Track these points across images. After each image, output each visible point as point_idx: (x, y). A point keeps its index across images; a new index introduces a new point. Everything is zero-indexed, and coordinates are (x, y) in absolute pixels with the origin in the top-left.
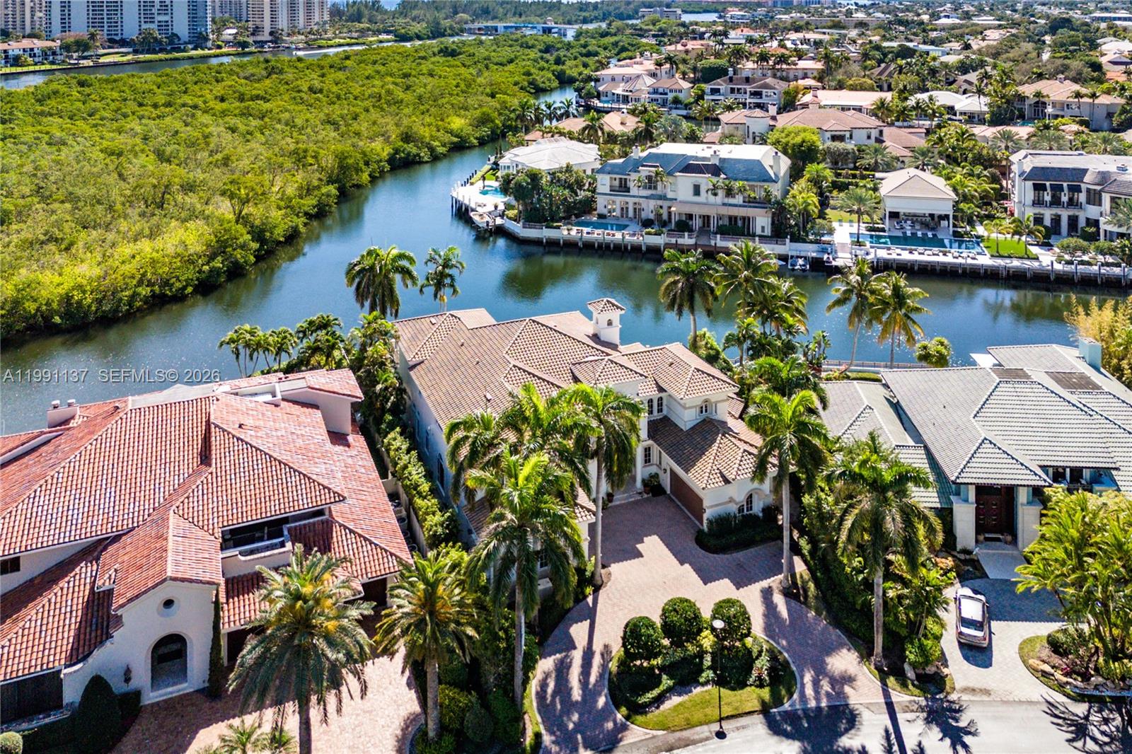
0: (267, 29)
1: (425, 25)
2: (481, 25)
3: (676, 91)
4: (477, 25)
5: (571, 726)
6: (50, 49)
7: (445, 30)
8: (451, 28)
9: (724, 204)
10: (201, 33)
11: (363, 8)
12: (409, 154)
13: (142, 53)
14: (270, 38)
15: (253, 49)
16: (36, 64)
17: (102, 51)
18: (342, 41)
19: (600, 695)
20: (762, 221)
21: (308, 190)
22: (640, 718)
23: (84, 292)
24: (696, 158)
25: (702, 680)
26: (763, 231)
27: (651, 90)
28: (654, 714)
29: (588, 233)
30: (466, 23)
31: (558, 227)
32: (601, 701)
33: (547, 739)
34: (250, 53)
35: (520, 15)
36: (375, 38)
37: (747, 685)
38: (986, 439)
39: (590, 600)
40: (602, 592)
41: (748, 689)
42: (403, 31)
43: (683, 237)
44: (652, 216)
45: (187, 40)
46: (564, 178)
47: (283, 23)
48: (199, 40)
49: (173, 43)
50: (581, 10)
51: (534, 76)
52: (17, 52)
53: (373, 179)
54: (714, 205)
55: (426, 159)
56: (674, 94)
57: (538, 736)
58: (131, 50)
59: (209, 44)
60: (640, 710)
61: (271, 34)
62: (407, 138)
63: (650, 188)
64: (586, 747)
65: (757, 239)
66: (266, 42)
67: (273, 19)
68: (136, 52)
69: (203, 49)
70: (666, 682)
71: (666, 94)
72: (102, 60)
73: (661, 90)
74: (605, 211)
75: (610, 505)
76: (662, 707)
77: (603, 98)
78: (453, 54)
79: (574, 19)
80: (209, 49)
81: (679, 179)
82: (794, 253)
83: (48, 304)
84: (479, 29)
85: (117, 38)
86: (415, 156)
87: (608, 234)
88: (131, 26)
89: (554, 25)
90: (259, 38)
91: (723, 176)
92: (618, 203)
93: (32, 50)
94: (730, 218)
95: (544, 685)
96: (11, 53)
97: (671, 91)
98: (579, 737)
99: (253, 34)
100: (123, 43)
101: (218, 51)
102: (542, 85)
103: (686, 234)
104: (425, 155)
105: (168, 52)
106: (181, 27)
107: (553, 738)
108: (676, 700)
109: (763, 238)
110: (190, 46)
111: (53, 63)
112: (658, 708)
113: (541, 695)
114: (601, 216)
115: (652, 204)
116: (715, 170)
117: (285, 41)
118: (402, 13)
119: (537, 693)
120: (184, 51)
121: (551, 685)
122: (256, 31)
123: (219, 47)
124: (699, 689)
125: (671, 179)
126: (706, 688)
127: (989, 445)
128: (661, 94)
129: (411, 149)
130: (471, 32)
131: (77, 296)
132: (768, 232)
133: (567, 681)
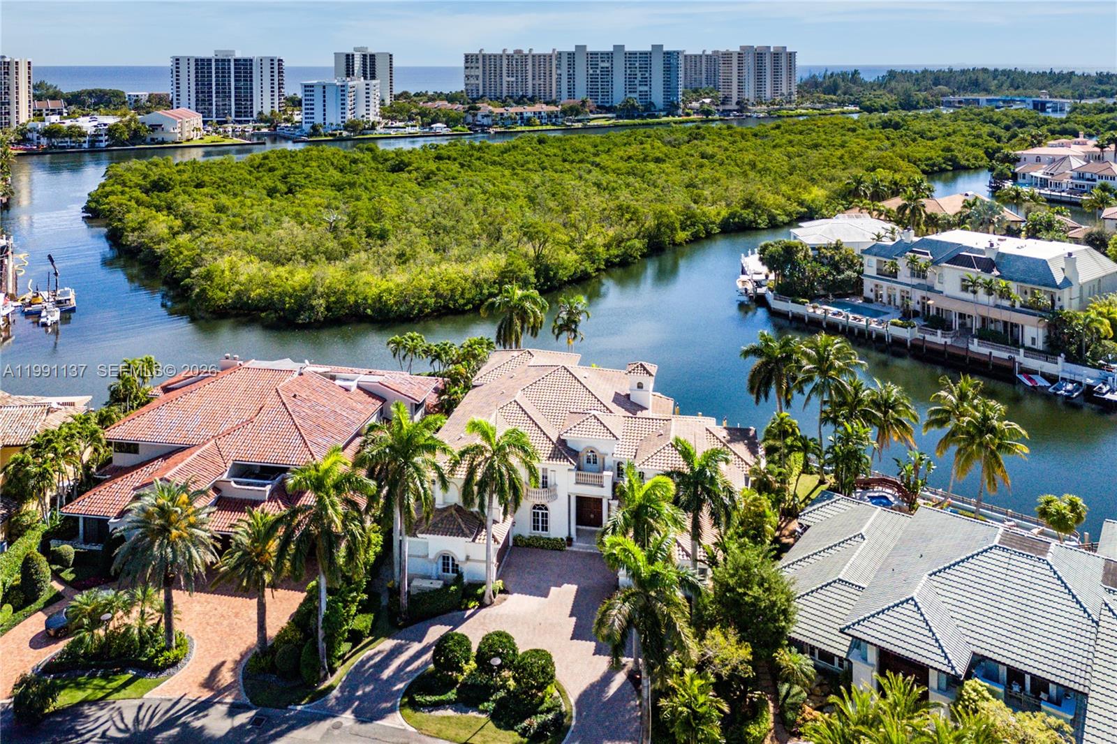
0: (735, 99)
1: (894, 97)
2: (962, 98)
3: (1107, 178)
4: (957, 98)
5: (360, 693)
6: (552, 112)
7: (918, 103)
8: (925, 100)
9: (997, 306)
10: (672, 102)
11: (840, 81)
12: (743, 220)
13: (621, 118)
14: (737, 107)
15: (717, 117)
16: (542, 125)
17: (592, 116)
18: (803, 111)
19: (402, 682)
20: (1034, 332)
21: (619, 241)
22: (408, 711)
23: (391, 294)
24: (971, 249)
25: (481, 707)
26: (1033, 343)
27: (1075, 174)
28: (423, 715)
29: (834, 314)
30: (943, 95)
31: (803, 304)
32: (401, 686)
33: (335, 693)
34: (713, 121)
35: (1018, 87)
36: (839, 110)
37: (512, 729)
38: (912, 599)
39: (469, 612)
40: (484, 611)
41: (512, 732)
42: (868, 103)
43: (934, 334)
44: (918, 308)
45: (662, 107)
46: (829, 254)
47: (750, 94)
48: (671, 108)
49: (649, 109)
50: (1101, 82)
51: (956, 153)
52: (529, 115)
53: (695, 240)
54: (982, 305)
55: (762, 226)
56: (1103, 181)
57: (331, 688)
58: (614, 115)
59: (680, 111)
60: (416, 706)
61: (738, 103)
62: (748, 204)
63: (918, 277)
64: (353, 712)
65: (1022, 351)
66: (731, 111)
67: (740, 90)
68: (618, 117)
69: (673, 116)
70: (452, 695)
71: (1094, 180)
72: (592, 123)
73: (1088, 176)
74: (872, 296)
75: (567, 548)
76: (433, 713)
77: (1020, 180)
78: (897, 126)
79: (1087, 92)
80: (680, 116)
81: (946, 270)
82: (1067, 376)
83: (365, 299)
84: (960, 102)
85: (607, 105)
86: (751, 222)
87: (855, 319)
88: (619, 96)
89: (1048, 99)
90: (728, 107)
91: (996, 273)
92: (885, 288)
93: (540, 113)
94: (1005, 323)
95: (370, 658)
96: (525, 115)
97: (1101, 177)
98: (356, 703)
99: (723, 103)
100: (610, 109)
101: (686, 118)
102: (963, 162)
103: (939, 332)
104: (763, 221)
105: (643, 118)
106: (658, 97)
107: (339, 695)
108: (450, 712)
109: (1031, 351)
110: (662, 113)
111: (554, 124)
112: (430, 712)
113: (363, 663)
114: (867, 300)
115: (917, 295)
116: (987, 265)
117: (749, 111)
118: (881, 85)
119: (362, 661)
120: (657, 117)
121: (377, 659)
122: (726, 100)
123: (688, 115)
124: (475, 714)
125: (937, 270)
126: (480, 716)
127: (912, 608)
128: (1088, 180)
129: (748, 215)
130: (949, 104)
131: (385, 296)
132: (1040, 345)
133: (391, 660)
